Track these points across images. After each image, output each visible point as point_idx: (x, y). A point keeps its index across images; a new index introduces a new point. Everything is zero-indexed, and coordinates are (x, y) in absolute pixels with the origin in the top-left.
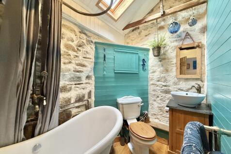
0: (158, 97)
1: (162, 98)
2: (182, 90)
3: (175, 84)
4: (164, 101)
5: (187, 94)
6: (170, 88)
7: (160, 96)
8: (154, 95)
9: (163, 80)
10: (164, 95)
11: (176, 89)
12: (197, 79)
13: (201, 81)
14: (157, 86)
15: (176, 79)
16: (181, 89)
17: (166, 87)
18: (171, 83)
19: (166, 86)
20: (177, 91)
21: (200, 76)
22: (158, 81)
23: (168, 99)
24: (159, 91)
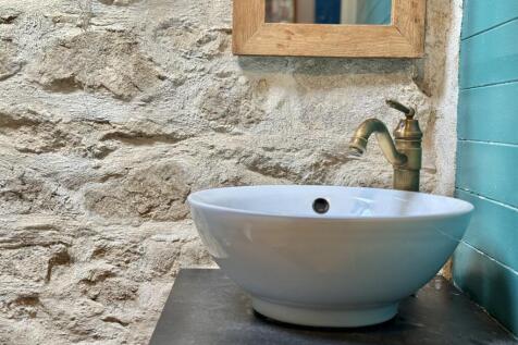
0: (64, 259)
1: (101, 265)
2: (279, 172)
3: (225, 114)
4: (127, 297)
5: (321, 204)
6: (181, 157)
7: (83, 249)
8: (25, 241)
9: (113, 72)
10: (122, 231)
11: (229, 168)
12: (392, 66)
13: (418, 80)
14: (59, 141)
15: (229, 63)
16: (275, 159)
17: (139, 152)
18: (192, 109)
19: (138, 138)
20: (236, 182)
21: (414, 31)
22: (67, 85)
23: (161, 270)
24: (76, 197)
